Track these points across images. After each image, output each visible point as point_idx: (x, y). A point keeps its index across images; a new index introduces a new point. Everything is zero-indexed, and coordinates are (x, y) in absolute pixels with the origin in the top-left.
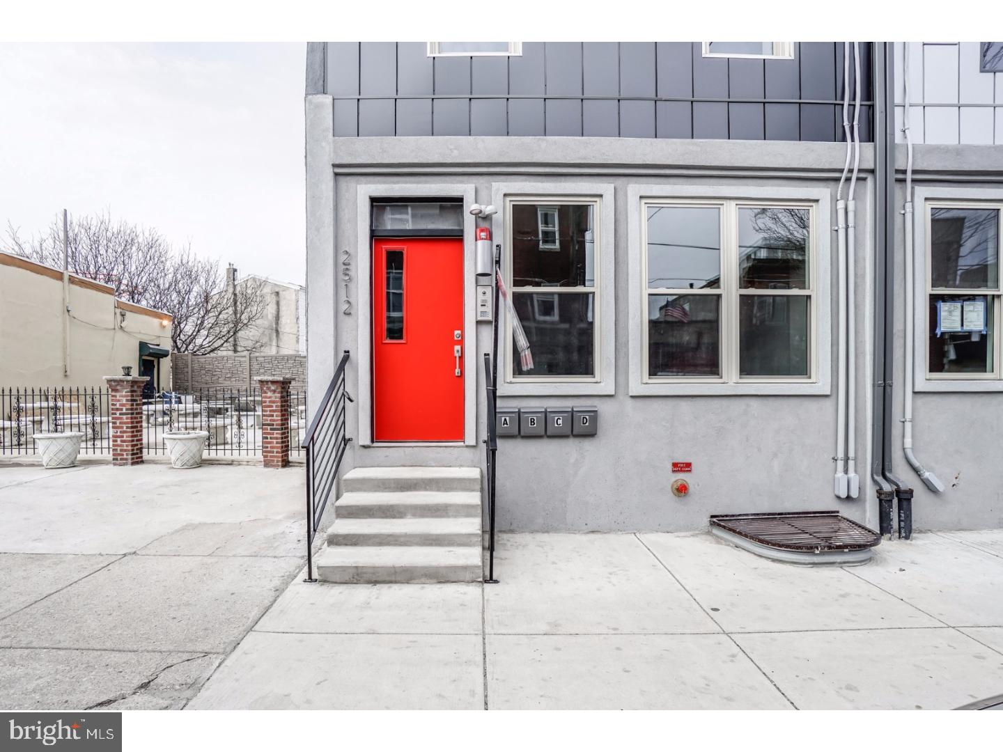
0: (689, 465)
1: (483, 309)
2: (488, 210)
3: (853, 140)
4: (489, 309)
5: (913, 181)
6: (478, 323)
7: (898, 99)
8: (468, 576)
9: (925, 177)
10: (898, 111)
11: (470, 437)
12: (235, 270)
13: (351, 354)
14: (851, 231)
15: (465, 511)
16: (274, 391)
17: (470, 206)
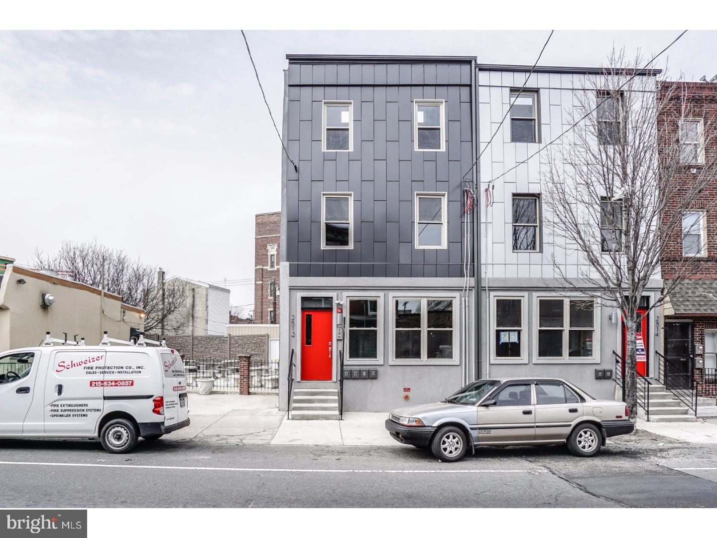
0: (409, 389)
1: (339, 335)
2: (341, 303)
3: (467, 277)
4: (341, 336)
5: (488, 290)
6: (338, 340)
7: (482, 262)
8: (335, 418)
9: (492, 289)
10: (483, 267)
11: (334, 379)
12: (163, 273)
13: (294, 350)
14: (467, 308)
15: (333, 401)
16: (245, 361)
17: (335, 302)
